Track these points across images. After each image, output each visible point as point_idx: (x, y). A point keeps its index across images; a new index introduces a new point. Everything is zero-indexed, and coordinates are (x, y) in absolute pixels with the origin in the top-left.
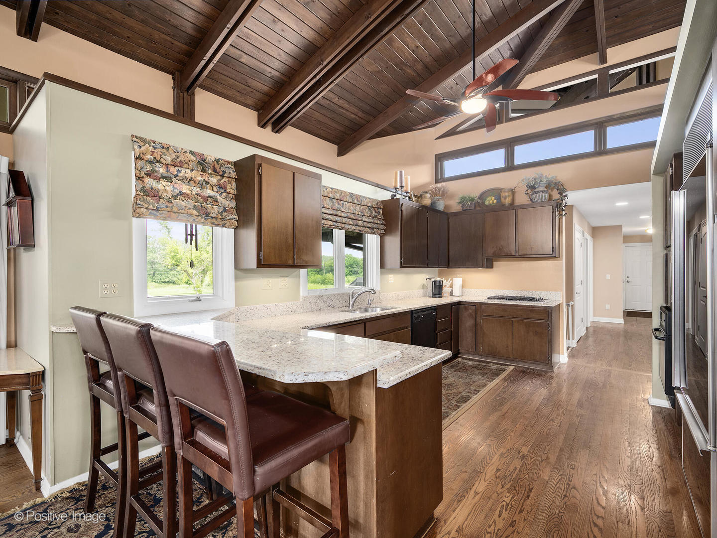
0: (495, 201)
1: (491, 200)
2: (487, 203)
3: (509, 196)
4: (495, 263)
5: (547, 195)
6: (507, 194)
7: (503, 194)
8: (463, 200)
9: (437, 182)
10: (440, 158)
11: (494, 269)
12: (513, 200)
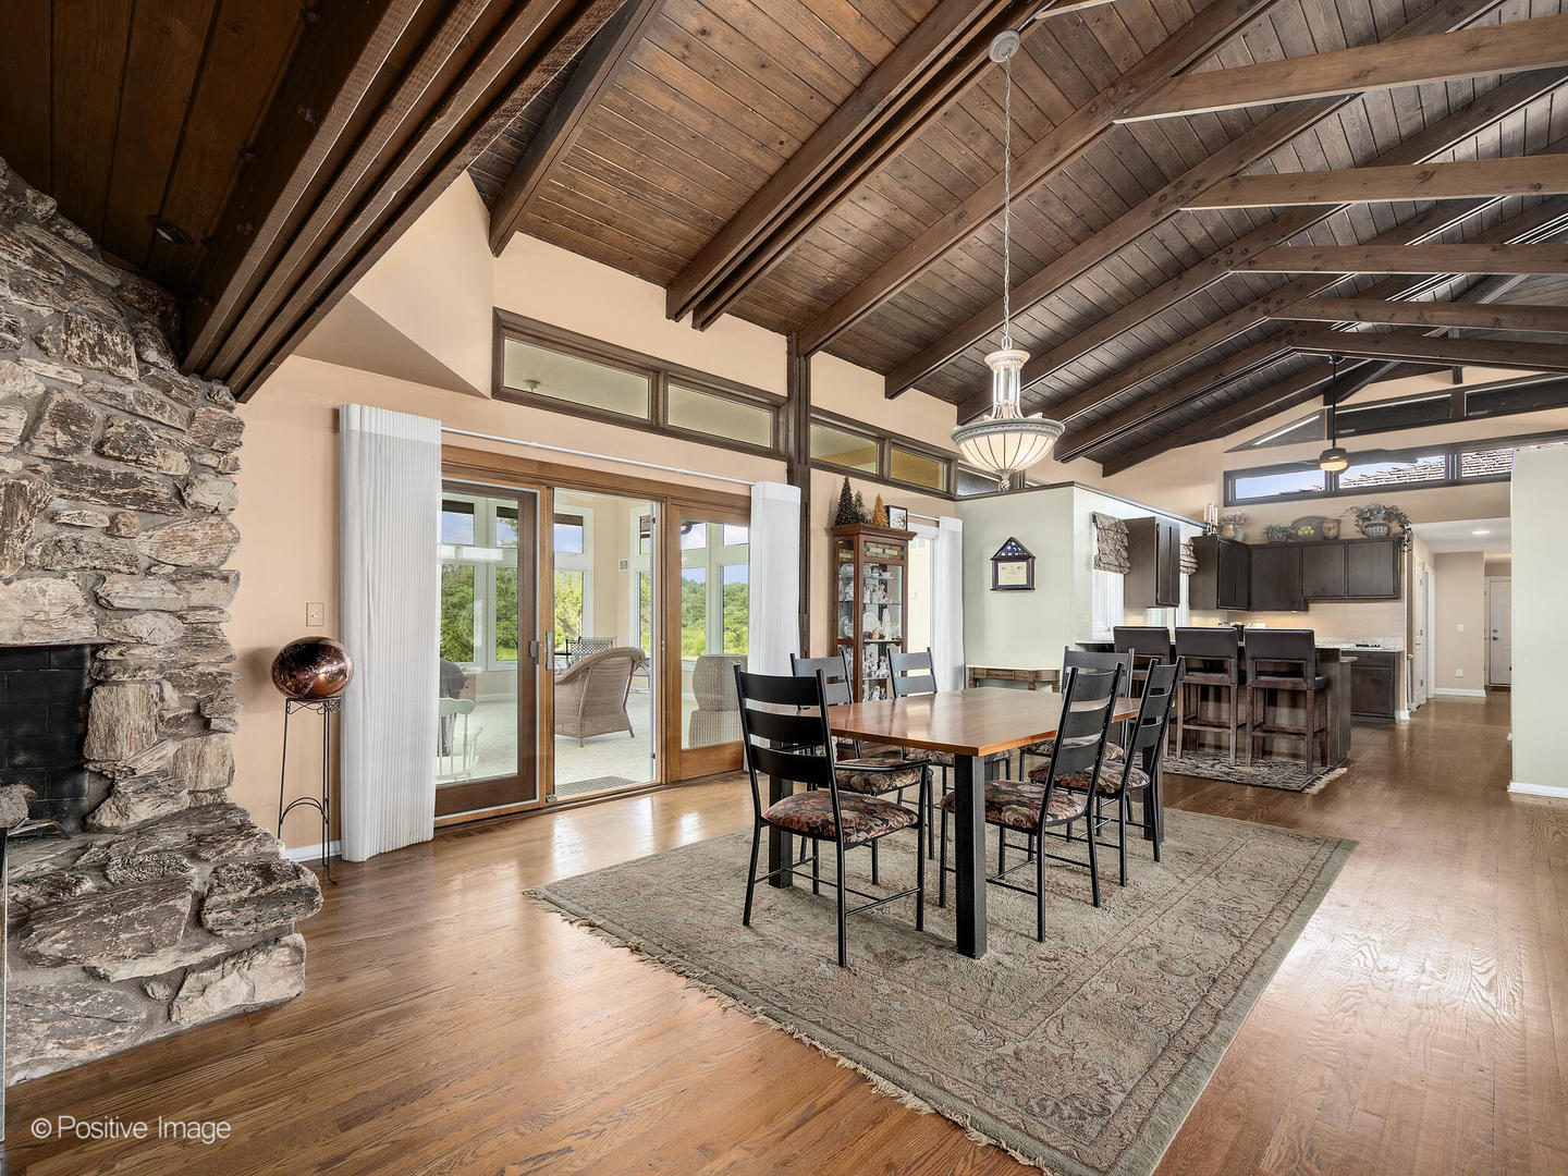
0: (1312, 532)
1: (1306, 531)
2: (1300, 533)
3: (1334, 527)
4: (1311, 606)
5: (1386, 528)
6: (1331, 525)
7: (1326, 525)
8: (1270, 531)
9: (1227, 504)
10: (1229, 476)
11: (1310, 612)
12: (1338, 531)
